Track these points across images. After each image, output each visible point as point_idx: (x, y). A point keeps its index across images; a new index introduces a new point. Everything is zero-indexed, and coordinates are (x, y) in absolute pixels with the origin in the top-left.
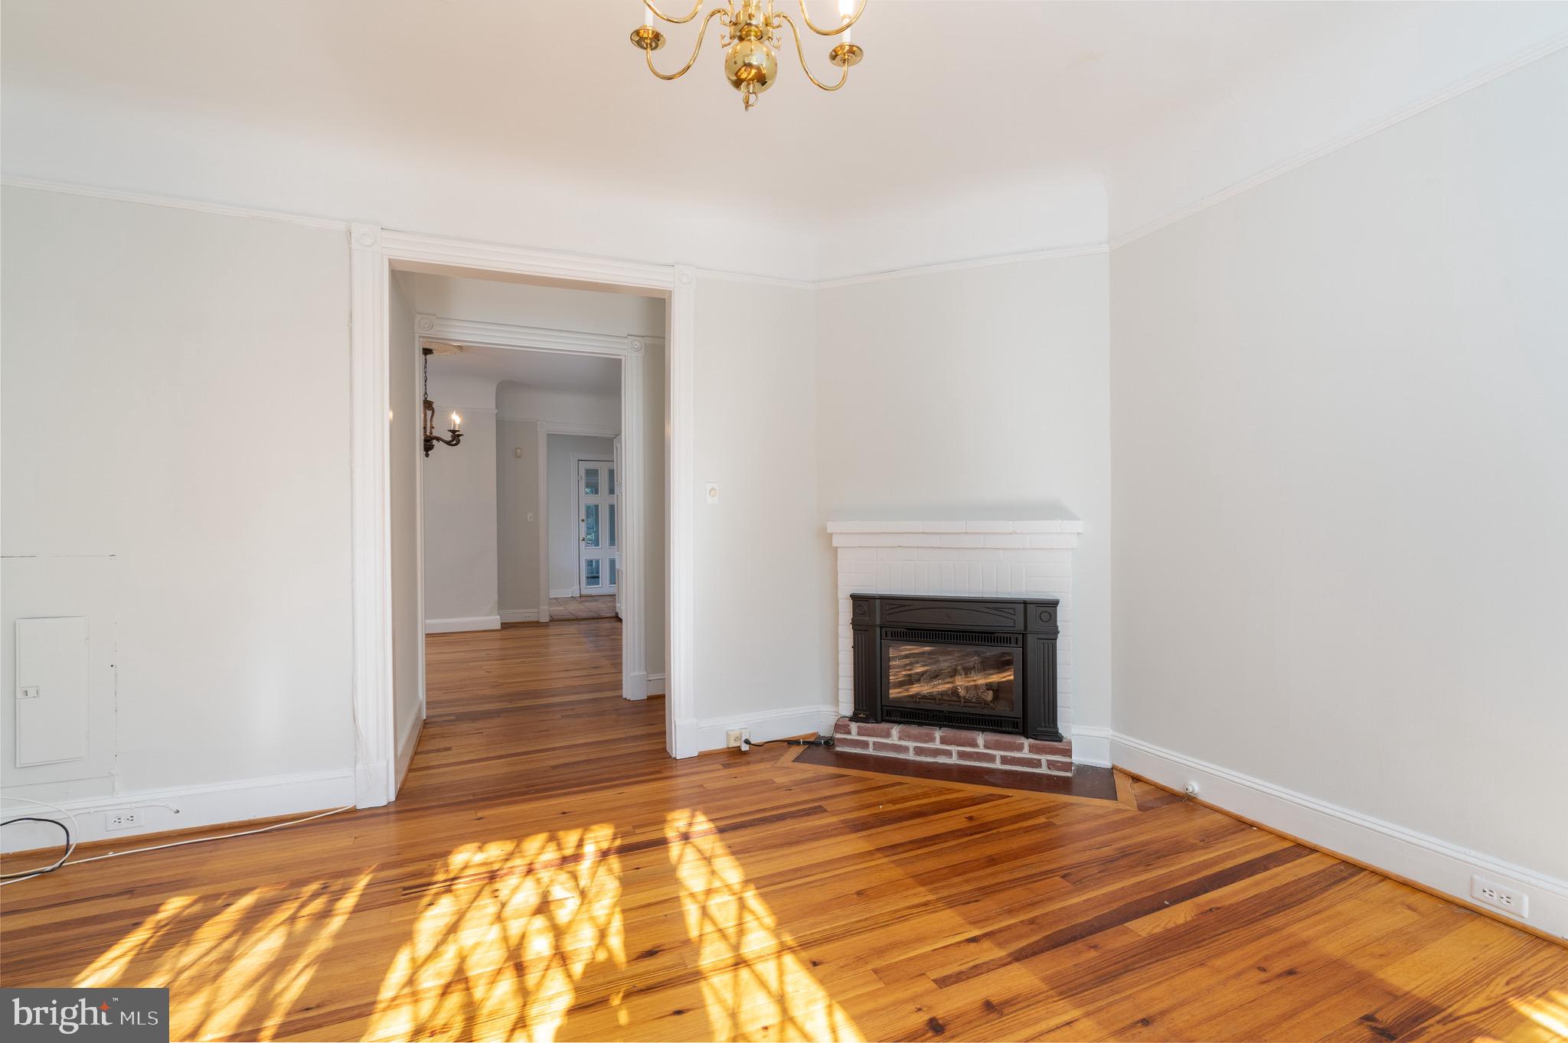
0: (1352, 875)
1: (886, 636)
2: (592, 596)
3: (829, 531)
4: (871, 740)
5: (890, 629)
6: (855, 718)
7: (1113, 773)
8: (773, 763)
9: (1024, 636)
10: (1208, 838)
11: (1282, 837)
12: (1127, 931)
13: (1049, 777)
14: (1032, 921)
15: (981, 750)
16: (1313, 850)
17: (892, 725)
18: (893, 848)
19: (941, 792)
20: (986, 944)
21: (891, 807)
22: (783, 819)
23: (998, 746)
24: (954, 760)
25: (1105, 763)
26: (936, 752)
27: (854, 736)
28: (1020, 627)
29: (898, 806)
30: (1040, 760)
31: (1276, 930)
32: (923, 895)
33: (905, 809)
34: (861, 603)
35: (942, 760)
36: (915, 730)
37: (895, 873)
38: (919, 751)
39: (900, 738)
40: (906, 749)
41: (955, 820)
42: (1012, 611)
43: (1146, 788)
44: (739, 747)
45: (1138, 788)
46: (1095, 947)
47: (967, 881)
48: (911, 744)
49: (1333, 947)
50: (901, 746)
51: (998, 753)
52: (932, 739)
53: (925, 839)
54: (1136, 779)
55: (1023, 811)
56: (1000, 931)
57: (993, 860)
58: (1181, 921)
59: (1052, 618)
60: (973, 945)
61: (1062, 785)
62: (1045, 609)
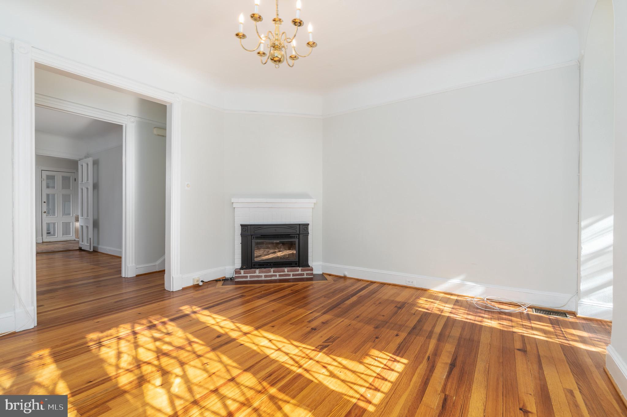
0: (384, 285)
1: (254, 238)
2: (50, 242)
3: (232, 202)
4: (249, 275)
5: (255, 236)
6: (242, 268)
7: (323, 275)
8: (215, 287)
9: (299, 235)
10: (353, 285)
11: (368, 281)
12: (345, 304)
13: (307, 278)
14: (323, 307)
15: (286, 273)
16: (375, 282)
17: (256, 269)
18: (274, 300)
19: (279, 286)
20: (315, 313)
21: (266, 292)
22: (233, 300)
23: (291, 271)
24: (278, 278)
25: (321, 273)
26: (272, 276)
27: (242, 274)
28: (298, 232)
29: (267, 291)
30: (304, 273)
31: (375, 297)
32: (291, 308)
33: (271, 291)
34: (244, 227)
35: (273, 278)
36: (264, 270)
37: (280, 305)
38: (266, 276)
39: (259, 273)
40: (261, 276)
41: (287, 291)
42: (295, 228)
43: (333, 277)
44: (198, 284)
45: (331, 277)
46: (340, 308)
47: (301, 303)
48: (263, 274)
49: (386, 297)
50: (259, 276)
51: (291, 273)
52: (270, 272)
53: (282, 297)
54: (330, 275)
55: (305, 286)
56: (316, 310)
57: (305, 297)
58: (355, 300)
59: (307, 229)
60: (311, 314)
61: (311, 279)
62: (305, 226)
